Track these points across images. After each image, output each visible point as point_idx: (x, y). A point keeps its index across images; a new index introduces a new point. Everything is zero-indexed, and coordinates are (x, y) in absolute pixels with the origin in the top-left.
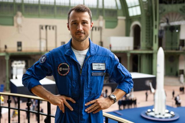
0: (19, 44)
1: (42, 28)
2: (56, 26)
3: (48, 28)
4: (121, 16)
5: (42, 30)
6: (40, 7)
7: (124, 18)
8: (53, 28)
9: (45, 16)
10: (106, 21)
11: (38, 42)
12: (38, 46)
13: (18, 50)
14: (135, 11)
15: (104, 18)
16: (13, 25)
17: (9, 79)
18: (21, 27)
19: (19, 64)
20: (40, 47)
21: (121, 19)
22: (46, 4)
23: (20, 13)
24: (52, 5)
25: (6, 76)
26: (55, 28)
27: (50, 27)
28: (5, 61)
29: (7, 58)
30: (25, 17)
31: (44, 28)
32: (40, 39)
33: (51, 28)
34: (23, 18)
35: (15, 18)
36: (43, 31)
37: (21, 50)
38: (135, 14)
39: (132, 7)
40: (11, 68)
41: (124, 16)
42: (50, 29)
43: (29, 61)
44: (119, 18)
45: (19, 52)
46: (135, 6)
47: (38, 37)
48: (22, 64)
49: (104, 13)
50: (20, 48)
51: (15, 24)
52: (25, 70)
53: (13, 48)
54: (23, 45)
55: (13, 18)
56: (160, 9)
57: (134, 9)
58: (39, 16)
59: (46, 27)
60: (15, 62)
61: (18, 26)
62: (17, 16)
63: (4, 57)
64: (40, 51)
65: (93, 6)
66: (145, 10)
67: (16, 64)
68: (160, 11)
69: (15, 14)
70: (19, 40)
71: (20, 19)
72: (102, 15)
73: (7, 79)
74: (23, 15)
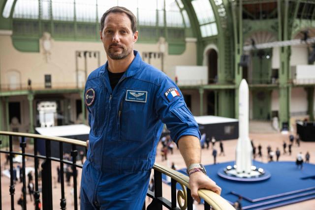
0: (48, 79)
1: (79, 55)
2: (99, 53)
3: (88, 55)
4: (190, 37)
5: (79, 58)
6: (76, 26)
7: (195, 40)
8: (95, 55)
9: (83, 38)
10: (170, 45)
11: (74, 75)
12: (74, 80)
13: (46, 87)
14: (209, 30)
15: (166, 41)
16: (38, 51)
17: (34, 127)
18: (50, 54)
19: (48, 106)
20: (77, 83)
21: (191, 41)
22: (85, 21)
23: (47, 35)
24: (93, 23)
25: (30, 124)
26: (97, 55)
27: (90, 53)
28: (28, 101)
29: (31, 98)
30: (56, 40)
31: (82, 55)
32: (77, 70)
33: (92, 55)
34: (53, 41)
35: (41, 41)
36: (81, 60)
37: (50, 87)
38: (210, 34)
39: (205, 24)
40: (37, 113)
41: (194, 37)
42: (90, 56)
43: (62, 102)
44: (188, 39)
45: (48, 89)
46: (210, 23)
47: (74, 68)
48: (53, 106)
49: (167, 33)
50: (48, 84)
51: (41, 50)
52: (56, 115)
53: (39, 84)
54: (53, 80)
55: (38, 41)
56: (244, 26)
57: (208, 26)
58: (75, 38)
59: (85, 53)
60: (42, 104)
61: (46, 52)
62: (44, 39)
63: (26, 96)
64: (77, 87)
65: (150, 23)
66: (223, 28)
67: (43, 106)
68: (244, 30)
69: (42, 36)
70: (48, 73)
71: (48, 43)
72: (164, 36)
73: (32, 127)
74: (52, 37)
